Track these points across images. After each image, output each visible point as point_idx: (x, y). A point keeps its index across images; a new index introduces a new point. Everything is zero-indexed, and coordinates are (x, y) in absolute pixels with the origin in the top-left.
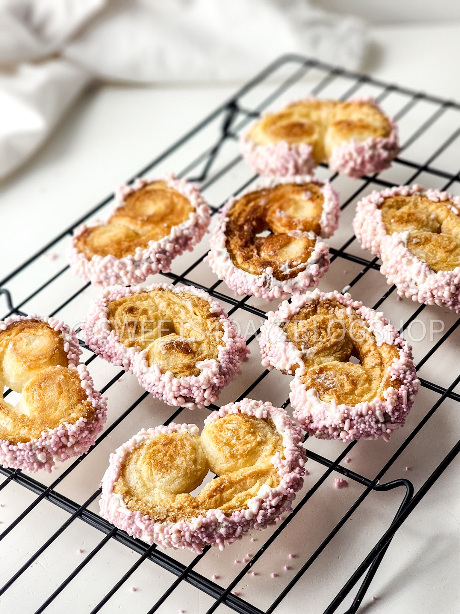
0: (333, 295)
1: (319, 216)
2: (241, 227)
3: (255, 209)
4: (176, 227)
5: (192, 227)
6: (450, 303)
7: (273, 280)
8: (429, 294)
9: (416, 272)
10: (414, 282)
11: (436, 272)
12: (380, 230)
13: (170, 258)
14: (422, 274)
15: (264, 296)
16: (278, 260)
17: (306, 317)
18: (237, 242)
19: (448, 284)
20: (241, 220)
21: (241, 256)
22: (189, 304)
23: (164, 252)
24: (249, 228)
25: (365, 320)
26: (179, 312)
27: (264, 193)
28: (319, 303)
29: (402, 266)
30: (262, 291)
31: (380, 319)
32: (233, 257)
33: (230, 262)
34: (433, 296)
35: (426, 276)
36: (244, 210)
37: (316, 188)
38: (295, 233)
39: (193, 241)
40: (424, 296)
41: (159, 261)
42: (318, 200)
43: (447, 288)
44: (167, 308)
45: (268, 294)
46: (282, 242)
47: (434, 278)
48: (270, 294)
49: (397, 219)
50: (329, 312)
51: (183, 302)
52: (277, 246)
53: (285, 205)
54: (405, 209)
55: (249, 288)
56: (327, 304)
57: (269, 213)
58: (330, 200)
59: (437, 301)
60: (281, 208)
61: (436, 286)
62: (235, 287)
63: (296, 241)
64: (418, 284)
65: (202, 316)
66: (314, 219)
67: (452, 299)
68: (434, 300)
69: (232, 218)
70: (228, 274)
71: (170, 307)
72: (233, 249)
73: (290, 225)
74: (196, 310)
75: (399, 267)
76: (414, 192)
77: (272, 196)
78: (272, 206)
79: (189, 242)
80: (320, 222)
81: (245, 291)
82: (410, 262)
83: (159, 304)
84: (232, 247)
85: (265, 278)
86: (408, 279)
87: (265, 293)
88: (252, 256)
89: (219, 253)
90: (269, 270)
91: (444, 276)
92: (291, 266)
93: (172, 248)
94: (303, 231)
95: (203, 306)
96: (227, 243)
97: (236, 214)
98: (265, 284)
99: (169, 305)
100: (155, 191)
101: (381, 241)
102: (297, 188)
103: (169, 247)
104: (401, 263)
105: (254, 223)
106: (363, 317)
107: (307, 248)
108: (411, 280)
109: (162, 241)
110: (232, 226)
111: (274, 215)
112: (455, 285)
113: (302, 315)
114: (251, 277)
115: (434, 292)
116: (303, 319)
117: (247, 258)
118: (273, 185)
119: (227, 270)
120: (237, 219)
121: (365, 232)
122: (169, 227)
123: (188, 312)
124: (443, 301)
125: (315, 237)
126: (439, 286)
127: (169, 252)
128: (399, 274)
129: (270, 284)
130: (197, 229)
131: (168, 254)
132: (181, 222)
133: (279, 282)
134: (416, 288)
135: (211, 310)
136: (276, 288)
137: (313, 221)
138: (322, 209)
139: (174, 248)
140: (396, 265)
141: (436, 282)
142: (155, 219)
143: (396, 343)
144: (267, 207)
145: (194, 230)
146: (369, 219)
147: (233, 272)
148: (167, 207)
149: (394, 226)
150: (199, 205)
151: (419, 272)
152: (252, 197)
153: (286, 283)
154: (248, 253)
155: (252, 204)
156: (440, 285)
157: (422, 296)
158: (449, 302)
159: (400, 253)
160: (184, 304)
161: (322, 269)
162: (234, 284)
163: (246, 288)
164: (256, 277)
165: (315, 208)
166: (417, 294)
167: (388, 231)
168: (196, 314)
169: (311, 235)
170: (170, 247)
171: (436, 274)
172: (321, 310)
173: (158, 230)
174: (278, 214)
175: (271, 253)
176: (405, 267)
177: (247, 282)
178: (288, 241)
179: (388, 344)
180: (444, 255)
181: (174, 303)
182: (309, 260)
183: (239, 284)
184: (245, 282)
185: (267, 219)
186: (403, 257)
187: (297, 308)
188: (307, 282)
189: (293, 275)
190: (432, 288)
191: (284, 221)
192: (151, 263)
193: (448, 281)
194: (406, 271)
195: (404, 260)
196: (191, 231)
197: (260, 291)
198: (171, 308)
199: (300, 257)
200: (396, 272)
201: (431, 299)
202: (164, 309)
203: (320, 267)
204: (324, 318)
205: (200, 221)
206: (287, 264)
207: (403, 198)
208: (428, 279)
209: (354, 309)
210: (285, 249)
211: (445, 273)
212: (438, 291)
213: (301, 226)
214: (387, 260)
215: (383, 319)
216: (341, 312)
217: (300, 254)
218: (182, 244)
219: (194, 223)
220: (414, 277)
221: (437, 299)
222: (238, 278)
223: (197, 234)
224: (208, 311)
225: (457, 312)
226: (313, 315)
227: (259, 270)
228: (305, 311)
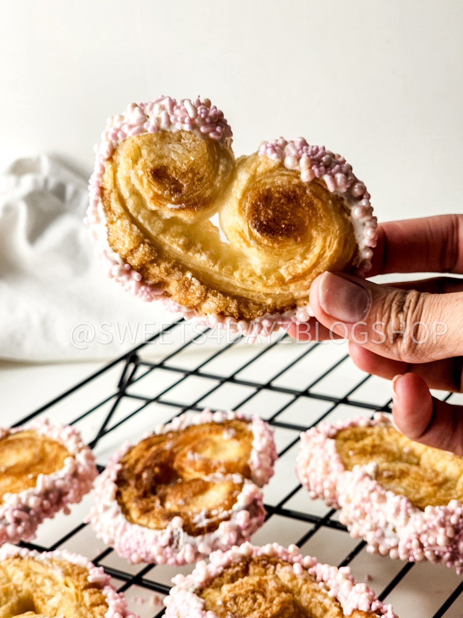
0: (272, 549)
1: (248, 456)
2: (139, 477)
3: (158, 454)
4: (46, 477)
5: (68, 477)
6: (447, 555)
7: (183, 537)
8: (415, 543)
9: (393, 511)
10: (390, 527)
11: (422, 510)
12: (335, 466)
13: (35, 519)
14: (402, 514)
15: (171, 561)
16: (190, 510)
17: (233, 579)
18: (132, 493)
19: (443, 524)
20: (139, 467)
21: (137, 509)
22: (58, 574)
23: (26, 509)
24: (149, 476)
25: (322, 581)
26: (43, 584)
27: (171, 436)
28: (251, 560)
29: (372, 505)
30: (166, 553)
31: (346, 577)
32: (126, 512)
33: (121, 518)
34: (421, 546)
35: (408, 516)
36: (143, 456)
37: (243, 425)
38: (214, 478)
39: (70, 496)
40: (408, 546)
41: (18, 521)
42: (246, 439)
43: (441, 530)
44: (25, 580)
45: (175, 558)
46: (195, 487)
47: (422, 517)
48: (179, 557)
49: (357, 451)
50: (268, 571)
51: (50, 572)
52: (188, 493)
53: (200, 446)
54: (368, 441)
55: (148, 549)
56: (265, 560)
57: (178, 457)
58: (262, 435)
59: (428, 554)
60: (194, 450)
61: (425, 527)
62: (128, 552)
63: (216, 487)
64: (398, 530)
65: (76, 587)
66: (240, 459)
67: (450, 549)
68: (423, 551)
69: (127, 466)
70: (118, 532)
71: (29, 579)
72: (127, 502)
73: (207, 468)
74: (68, 579)
75: (367, 506)
76: (376, 424)
77: (182, 437)
78: (182, 449)
79: (64, 499)
80: (249, 462)
81: (143, 556)
82: (383, 498)
83: (13, 575)
84: (125, 498)
85: (172, 533)
86: (381, 524)
87: (172, 556)
88: (153, 508)
89: (106, 508)
90: (177, 522)
91: (434, 513)
92: (208, 516)
93: (38, 504)
94: (225, 474)
95: (79, 574)
96: (118, 495)
97: (132, 461)
98: (171, 542)
99: (27, 575)
100: (20, 440)
101: (336, 480)
102: (214, 428)
103: (33, 502)
104: (369, 500)
105: (157, 470)
106: (318, 578)
107: (231, 493)
108: (387, 524)
109: (23, 495)
110: (126, 475)
111: (184, 459)
112: (453, 526)
113: (227, 577)
114: (150, 534)
115: (423, 539)
116: (228, 583)
117: (146, 511)
118: (183, 427)
119: (116, 528)
120: (133, 467)
121: (313, 470)
122: (35, 479)
123: (55, 583)
124: (436, 553)
125: (243, 479)
126: (429, 528)
127: (34, 509)
128: (368, 517)
129: (178, 542)
130: (75, 481)
131: (32, 513)
132: (54, 471)
133: (191, 539)
134: (395, 537)
135: (90, 579)
136: (188, 548)
137: (238, 462)
138: (251, 447)
139: (42, 505)
140: (362, 505)
141: (425, 522)
142: (17, 470)
143: (374, 608)
144: (175, 450)
145: (71, 481)
146: (317, 452)
147: (124, 530)
148: (35, 456)
149: (354, 460)
150: (80, 450)
151: (398, 510)
152: (155, 440)
153: (202, 540)
154: (148, 504)
155: (154, 449)
156: (431, 525)
157: (405, 547)
158: (445, 553)
159: (367, 488)
160: (50, 575)
161: (255, 521)
162: (127, 546)
163: (144, 550)
164: (158, 533)
165: (241, 446)
166: (397, 547)
167: (347, 467)
168: (67, 585)
169: (237, 478)
170: (36, 502)
171: (422, 513)
172: (254, 569)
173: (19, 483)
174: (190, 456)
175: (181, 502)
176: (376, 506)
177: (145, 541)
178: (204, 488)
179: (361, 611)
180: (430, 489)
181: (36, 573)
182: (235, 507)
183: (133, 546)
184: (142, 541)
185: (175, 465)
186: (372, 491)
187: (218, 567)
188: (233, 537)
189: (212, 527)
190: (419, 531)
191: (199, 464)
192: (7, 525)
193: (442, 520)
194: (377, 511)
195: (374, 496)
196: (67, 482)
197: (164, 553)
198: (31, 581)
199: (222, 505)
200: (364, 515)
201: (419, 550)
202: (19, 583)
203: (251, 517)
204: (260, 579)
205: (81, 470)
206: (203, 513)
207: (363, 429)
208: (411, 520)
209: (305, 568)
210: (200, 498)
211: (437, 508)
212: (429, 536)
213: (223, 469)
214: (349, 501)
215: (350, 577)
216: (286, 571)
217: (221, 501)
218: (54, 501)
219: (72, 471)
220: (391, 520)
221: (428, 550)
222: (132, 536)
223: (76, 486)
224: (86, 580)
225: (458, 572)
226: (243, 577)
227: (163, 524)
228: (231, 571)
